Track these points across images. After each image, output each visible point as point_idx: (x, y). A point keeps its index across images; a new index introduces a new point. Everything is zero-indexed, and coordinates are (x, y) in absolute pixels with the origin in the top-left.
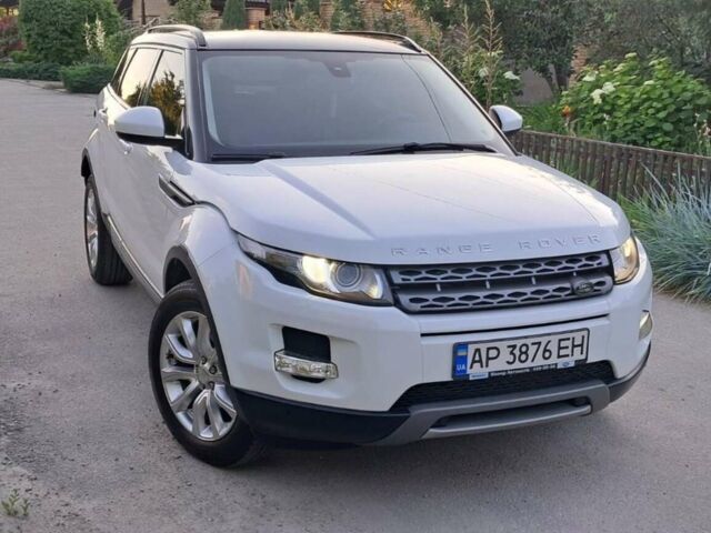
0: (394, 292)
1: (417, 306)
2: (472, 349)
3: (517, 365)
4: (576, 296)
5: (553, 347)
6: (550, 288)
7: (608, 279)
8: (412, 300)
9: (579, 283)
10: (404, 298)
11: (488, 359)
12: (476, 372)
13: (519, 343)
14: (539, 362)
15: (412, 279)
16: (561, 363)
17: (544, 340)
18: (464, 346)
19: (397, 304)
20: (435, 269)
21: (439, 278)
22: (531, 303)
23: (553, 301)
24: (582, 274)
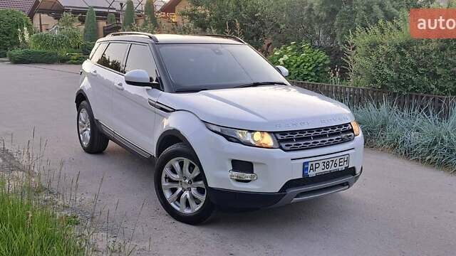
0: (279, 142)
1: (288, 148)
2: (310, 164)
3: (326, 170)
4: (343, 141)
5: (338, 162)
6: (334, 138)
7: (352, 134)
8: (286, 146)
9: (343, 136)
10: (283, 145)
11: (316, 168)
12: (312, 174)
13: (326, 161)
14: (333, 168)
15: (285, 137)
16: (340, 168)
17: (334, 159)
18: (307, 163)
19: (281, 147)
20: (293, 132)
21: (295, 136)
22: (329, 145)
23: (336, 143)
24: (344, 132)
